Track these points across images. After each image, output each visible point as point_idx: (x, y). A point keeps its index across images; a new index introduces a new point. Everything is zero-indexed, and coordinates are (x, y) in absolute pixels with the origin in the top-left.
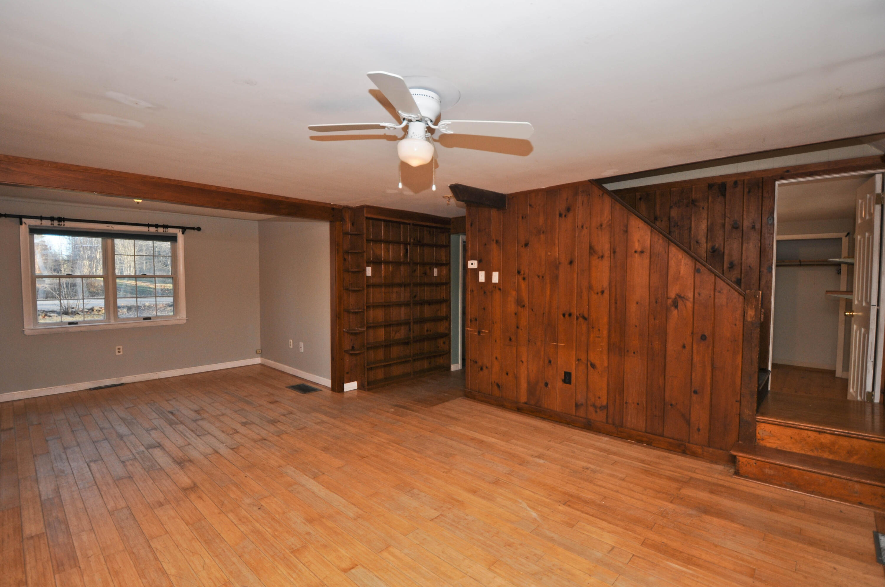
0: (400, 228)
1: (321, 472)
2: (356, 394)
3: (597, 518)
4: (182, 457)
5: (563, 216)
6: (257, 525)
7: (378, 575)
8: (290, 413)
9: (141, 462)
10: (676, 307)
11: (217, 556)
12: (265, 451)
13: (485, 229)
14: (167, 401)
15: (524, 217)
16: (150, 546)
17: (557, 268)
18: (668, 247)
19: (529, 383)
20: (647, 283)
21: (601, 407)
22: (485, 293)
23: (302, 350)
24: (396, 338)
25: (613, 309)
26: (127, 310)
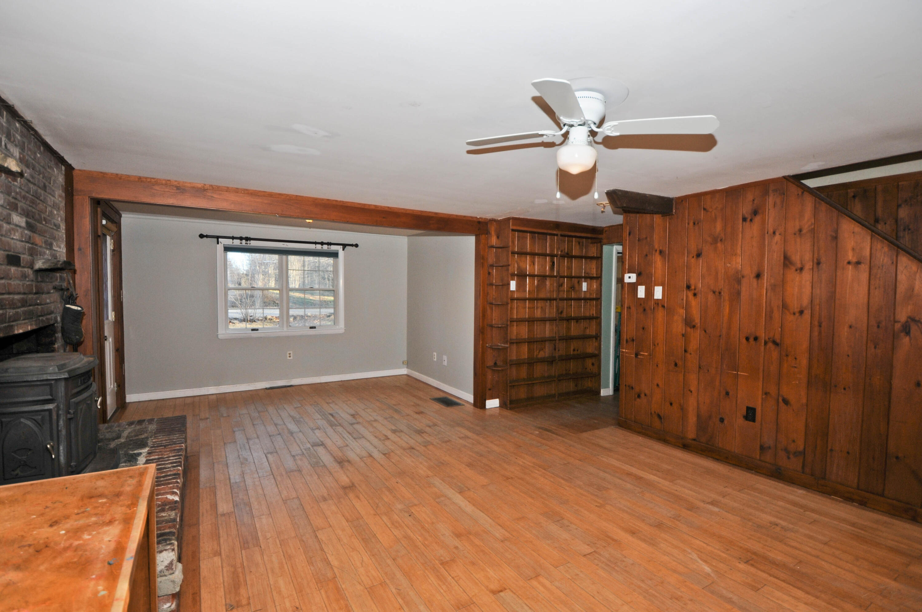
0: (546, 239)
1: (467, 487)
2: (498, 412)
3: (789, 584)
4: (342, 457)
5: (749, 220)
6: (409, 532)
7: (527, 603)
8: (435, 425)
9: (308, 457)
10: (908, 333)
11: (373, 555)
12: (413, 460)
13: (646, 238)
14: (327, 403)
15: (696, 223)
16: (316, 537)
17: (739, 282)
18: (897, 257)
19: (698, 416)
20: (866, 300)
21: (795, 453)
22: (645, 310)
23: (445, 363)
24: (539, 356)
25: (816, 334)
26: (294, 319)
